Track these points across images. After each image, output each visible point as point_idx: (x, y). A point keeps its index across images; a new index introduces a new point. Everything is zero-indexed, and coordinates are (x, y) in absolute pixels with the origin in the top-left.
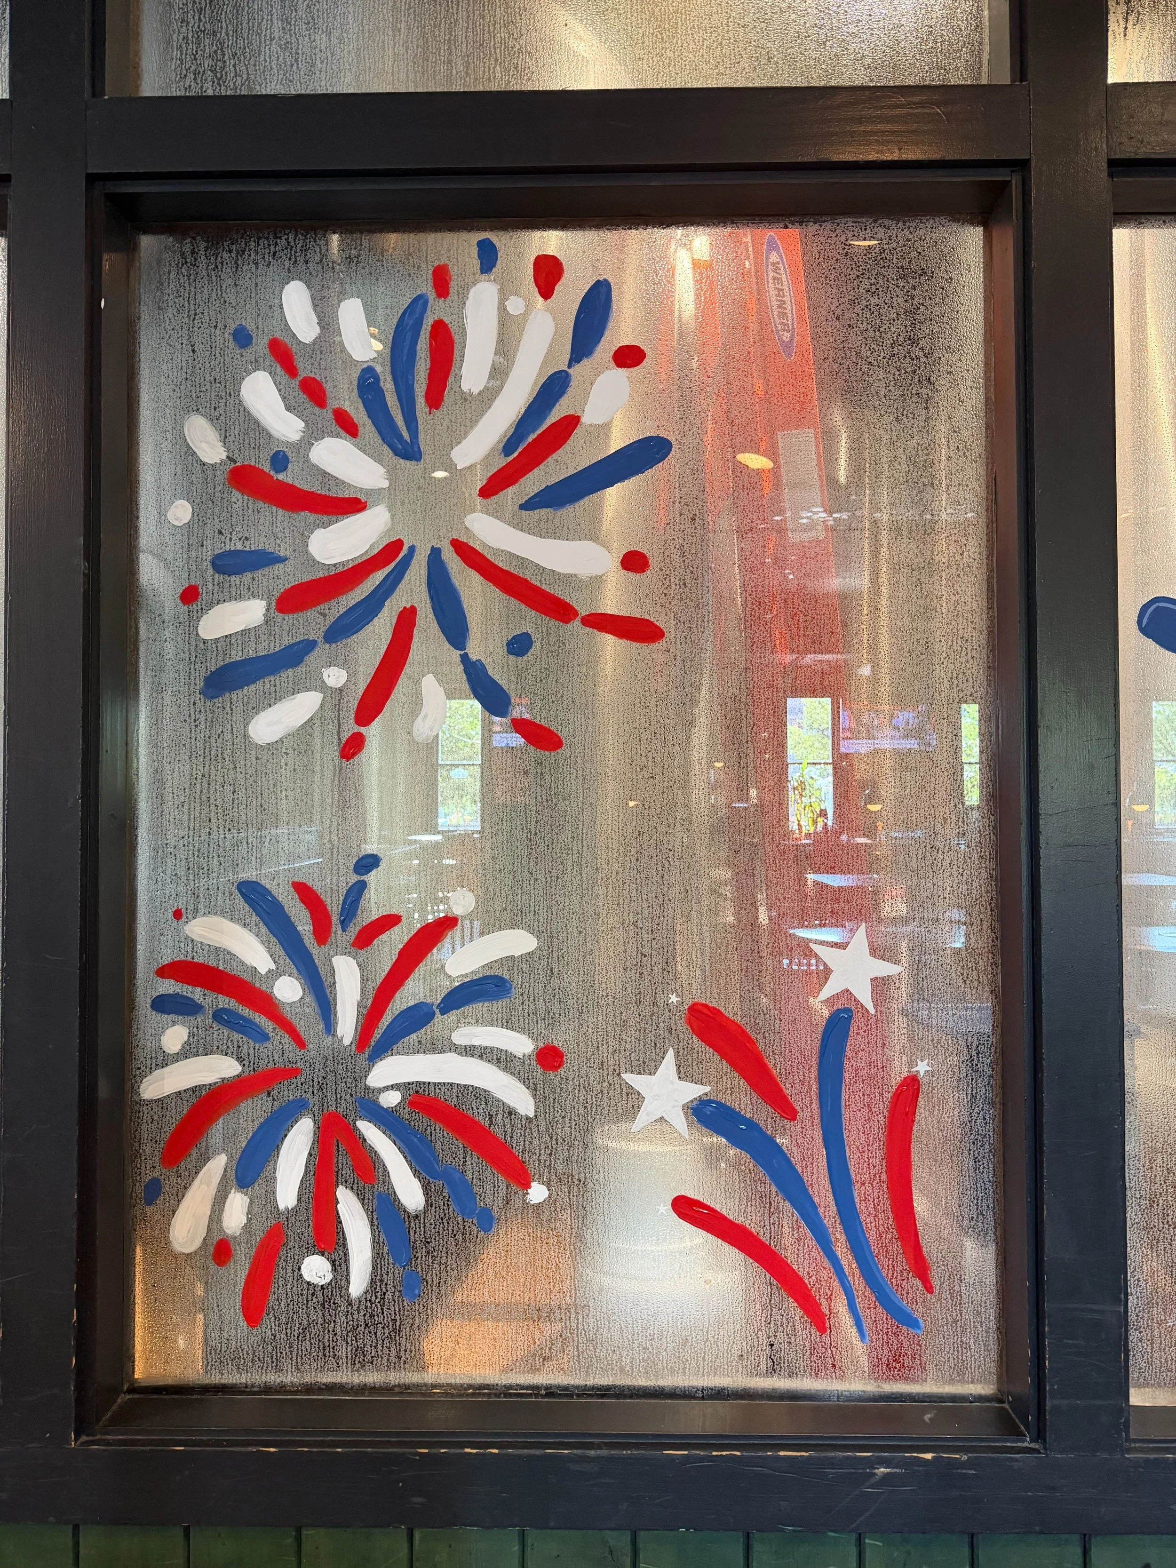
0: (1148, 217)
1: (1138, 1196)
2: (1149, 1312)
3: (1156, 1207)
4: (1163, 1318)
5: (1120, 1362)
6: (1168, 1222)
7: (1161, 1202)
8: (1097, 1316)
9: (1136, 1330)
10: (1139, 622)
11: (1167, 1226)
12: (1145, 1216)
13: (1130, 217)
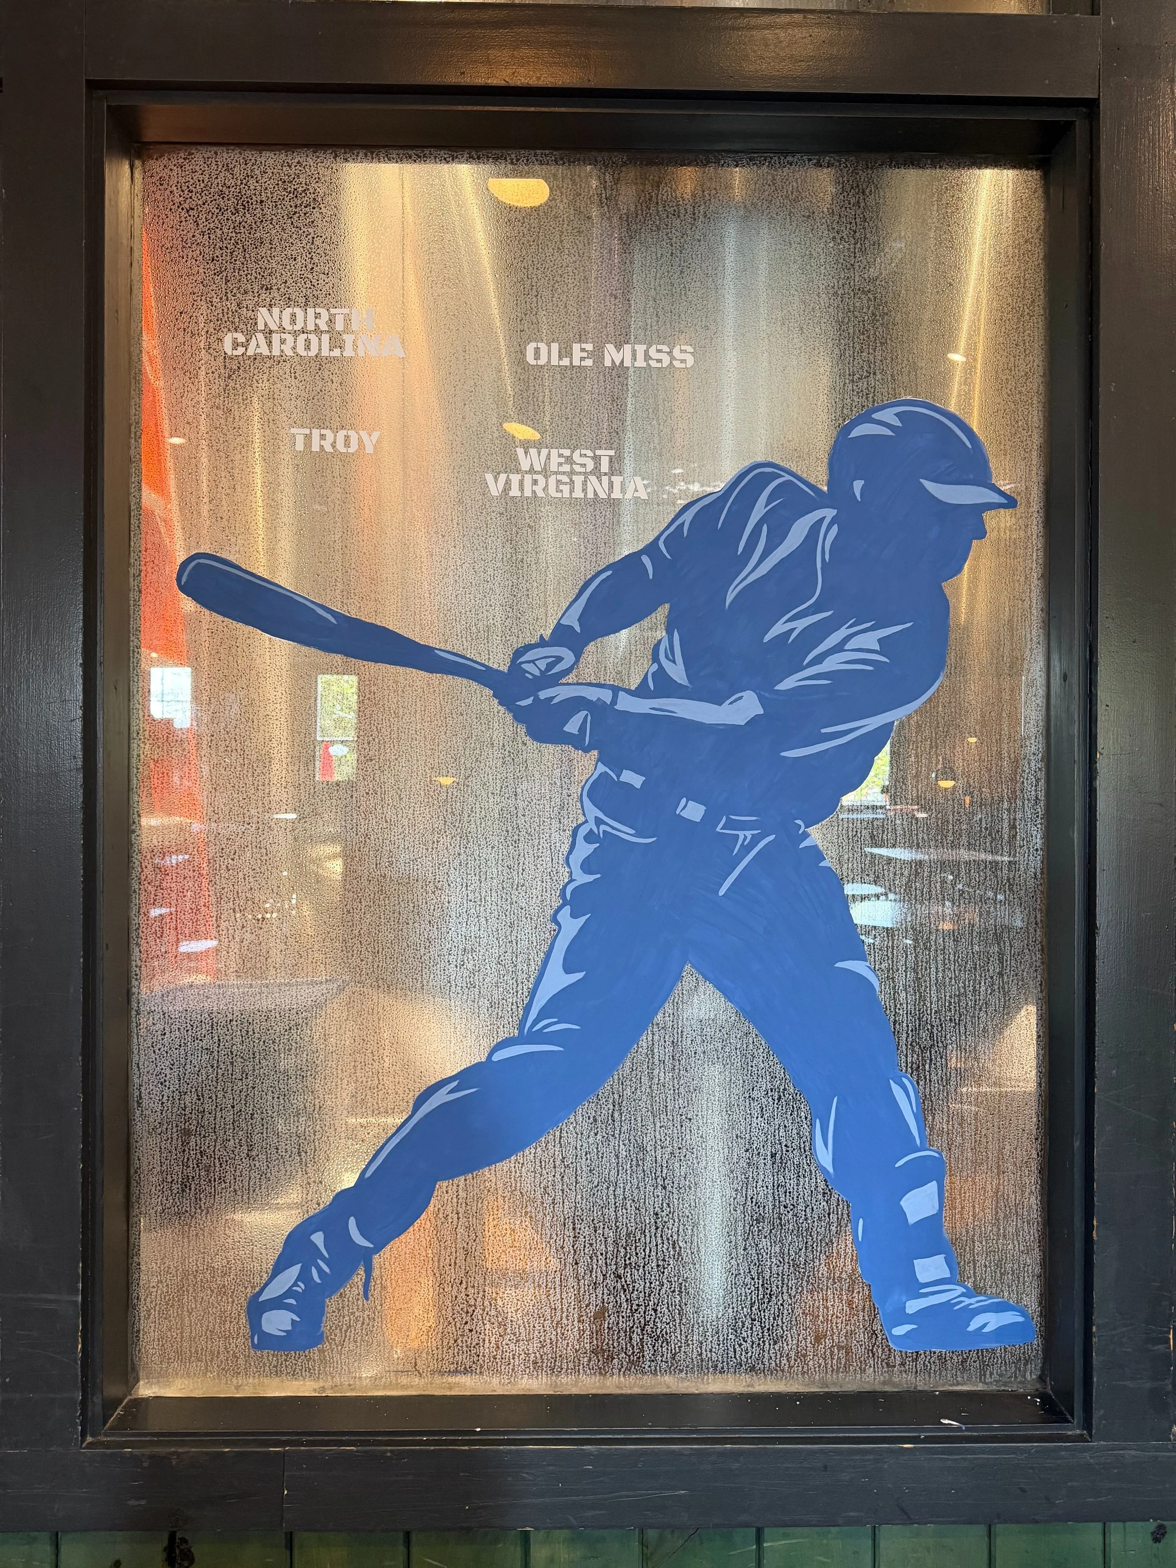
0: (198, 147)
1: (170, 1180)
2: (179, 1300)
3: (188, 1191)
4: (193, 1306)
5: (76, 1353)
6: (200, 1207)
7: (193, 1186)
8: (53, 1306)
9: (166, 1319)
10: (179, 579)
11: (199, 1211)
12: (177, 1200)
13: (179, 146)
